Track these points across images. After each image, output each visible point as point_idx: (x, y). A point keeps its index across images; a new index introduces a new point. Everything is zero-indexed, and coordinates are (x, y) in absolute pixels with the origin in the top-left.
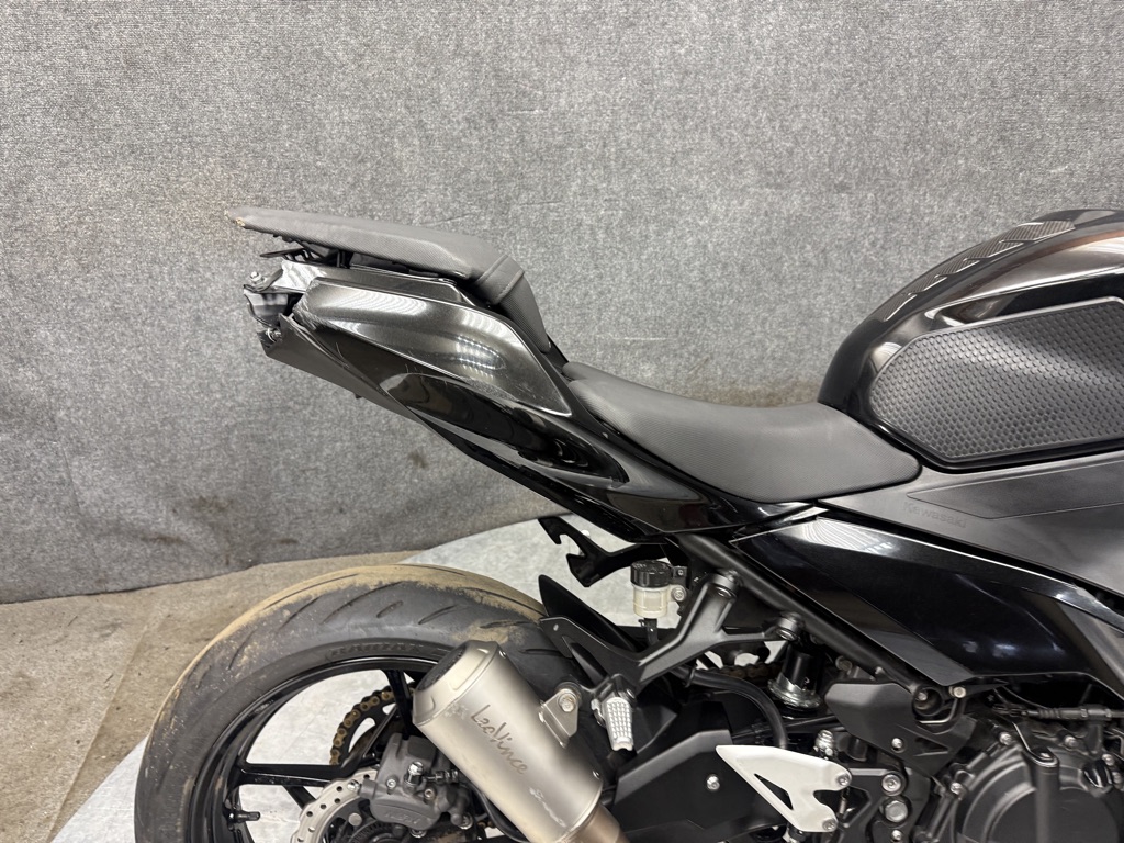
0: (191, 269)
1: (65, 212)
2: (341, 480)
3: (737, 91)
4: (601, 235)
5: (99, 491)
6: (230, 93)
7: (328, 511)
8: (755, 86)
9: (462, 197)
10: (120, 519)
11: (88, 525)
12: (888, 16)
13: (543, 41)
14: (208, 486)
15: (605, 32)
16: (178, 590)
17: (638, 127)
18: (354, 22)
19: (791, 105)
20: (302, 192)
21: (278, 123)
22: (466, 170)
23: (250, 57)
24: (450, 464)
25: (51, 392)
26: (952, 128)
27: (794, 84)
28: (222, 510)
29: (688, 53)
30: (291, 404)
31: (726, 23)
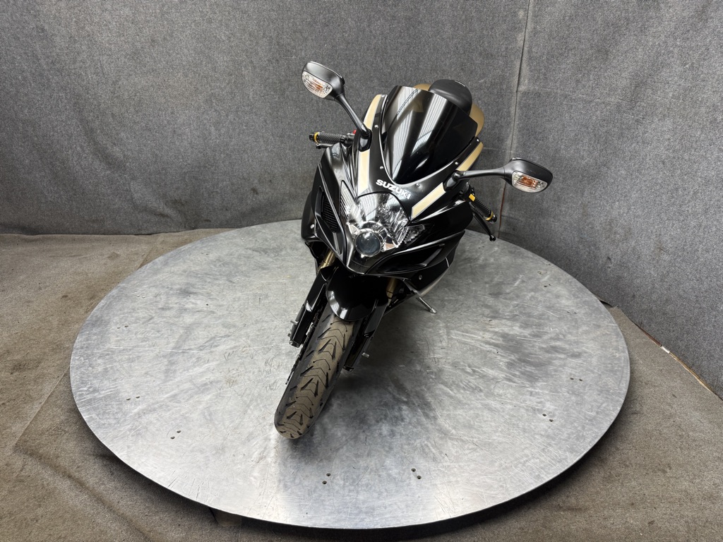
0: (172, 113)
1: (130, 92)
2: (226, 197)
3: (368, 50)
4: (320, 104)
5: (139, 195)
6: (186, 51)
7: (222, 210)
8: (375, 48)
9: (267, 88)
10: (147, 205)
11: (135, 207)
12: (420, 22)
13: (295, 32)
14: (178, 195)
15: (318, 28)
16: (167, 234)
17: (332, 63)
18: (227, 26)
19: (389, 55)
20: (210, 86)
21: (202, 61)
22: (268, 78)
23: (192, 38)
24: (267, 193)
25: (124, 156)
26: (445, 65)
27: (389, 48)
28: (183, 205)
29: (349, 36)
30: (207, 165)
31: (362, 25)
